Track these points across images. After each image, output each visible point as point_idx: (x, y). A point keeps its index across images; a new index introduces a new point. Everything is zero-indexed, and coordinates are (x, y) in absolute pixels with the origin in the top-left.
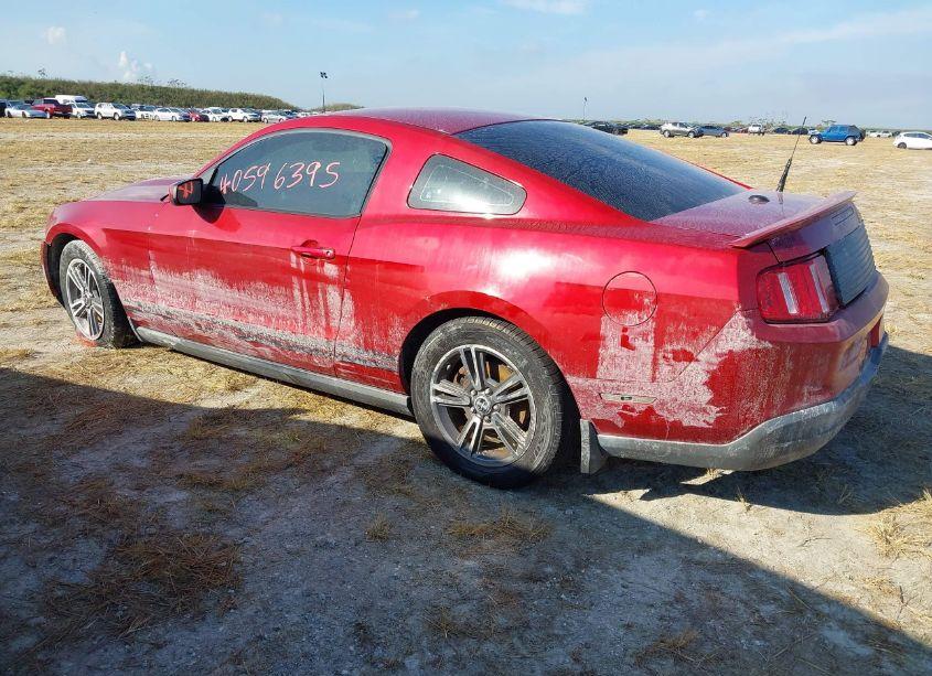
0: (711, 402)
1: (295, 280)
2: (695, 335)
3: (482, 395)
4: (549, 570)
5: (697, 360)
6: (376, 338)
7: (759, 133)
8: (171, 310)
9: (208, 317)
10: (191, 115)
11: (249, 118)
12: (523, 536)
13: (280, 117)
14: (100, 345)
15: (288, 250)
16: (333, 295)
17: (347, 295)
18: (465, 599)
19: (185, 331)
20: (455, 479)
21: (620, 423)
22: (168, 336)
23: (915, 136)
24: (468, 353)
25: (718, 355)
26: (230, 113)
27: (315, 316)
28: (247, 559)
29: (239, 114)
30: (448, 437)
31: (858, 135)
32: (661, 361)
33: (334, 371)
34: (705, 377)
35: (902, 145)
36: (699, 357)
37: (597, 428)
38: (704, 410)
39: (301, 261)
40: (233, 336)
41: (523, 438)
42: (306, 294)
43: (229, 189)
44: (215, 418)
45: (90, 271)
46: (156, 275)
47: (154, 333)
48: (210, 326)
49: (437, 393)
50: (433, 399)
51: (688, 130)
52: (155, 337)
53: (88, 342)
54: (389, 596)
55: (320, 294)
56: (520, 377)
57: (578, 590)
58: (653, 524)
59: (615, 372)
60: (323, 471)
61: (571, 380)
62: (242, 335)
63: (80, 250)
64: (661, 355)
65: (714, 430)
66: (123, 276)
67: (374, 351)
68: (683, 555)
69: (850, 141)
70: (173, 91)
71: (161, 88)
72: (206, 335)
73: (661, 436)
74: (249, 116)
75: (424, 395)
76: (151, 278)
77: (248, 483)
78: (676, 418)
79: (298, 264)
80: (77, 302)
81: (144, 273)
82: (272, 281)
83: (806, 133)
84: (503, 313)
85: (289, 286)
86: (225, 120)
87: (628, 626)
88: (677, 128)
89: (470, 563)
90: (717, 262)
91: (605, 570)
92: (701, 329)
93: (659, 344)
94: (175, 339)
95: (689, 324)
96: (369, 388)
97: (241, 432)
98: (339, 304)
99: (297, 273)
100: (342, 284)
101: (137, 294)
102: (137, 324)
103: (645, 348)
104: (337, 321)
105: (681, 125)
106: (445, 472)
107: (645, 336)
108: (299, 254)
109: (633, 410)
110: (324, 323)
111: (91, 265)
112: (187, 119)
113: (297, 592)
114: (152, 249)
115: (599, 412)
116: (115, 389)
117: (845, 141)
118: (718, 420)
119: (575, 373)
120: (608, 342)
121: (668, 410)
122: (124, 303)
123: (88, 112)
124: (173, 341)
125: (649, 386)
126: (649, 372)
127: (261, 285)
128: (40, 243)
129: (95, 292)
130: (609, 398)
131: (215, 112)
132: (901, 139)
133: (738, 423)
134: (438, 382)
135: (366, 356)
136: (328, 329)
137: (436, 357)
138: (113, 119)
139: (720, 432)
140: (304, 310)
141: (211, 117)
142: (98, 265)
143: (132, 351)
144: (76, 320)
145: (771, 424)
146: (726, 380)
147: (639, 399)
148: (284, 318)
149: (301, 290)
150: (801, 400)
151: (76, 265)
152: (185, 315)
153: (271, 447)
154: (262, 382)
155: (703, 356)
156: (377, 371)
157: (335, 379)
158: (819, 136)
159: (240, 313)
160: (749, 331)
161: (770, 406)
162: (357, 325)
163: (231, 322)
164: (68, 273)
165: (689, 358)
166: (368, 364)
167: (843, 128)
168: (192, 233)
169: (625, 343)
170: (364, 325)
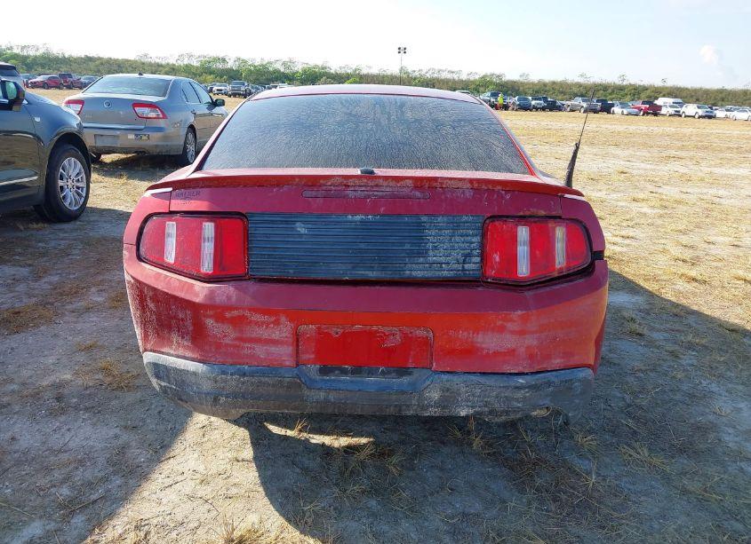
123: (676, 111)
138: (694, 117)
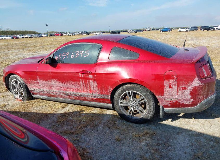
0: (191, 98)
1: (81, 80)
2: (187, 83)
3: (133, 102)
4: (161, 142)
5: (187, 89)
6: (104, 91)
7: (149, 31)
8: (44, 90)
9: (56, 91)
10: (14, 37)
11: (29, 37)
12: (151, 135)
13: (37, 36)
14: (23, 100)
15: (78, 73)
16: (92, 82)
17: (95, 82)
18: (146, 153)
19: (48, 95)
20: (128, 123)
21: (170, 105)
22: (43, 96)
23: (182, 29)
24: (129, 93)
25: (192, 87)
26: (24, 36)
27: (86, 88)
28: (90, 151)
29: (26, 36)
30: (124, 113)
31: (170, 30)
32: (179, 90)
33: (92, 100)
34: (189, 93)
35: (180, 31)
36: (188, 88)
37: (164, 107)
38: (189, 100)
39: (82, 75)
40: (63, 95)
41: (145, 111)
42: (84, 83)
43: (58, 59)
44: (62, 116)
45: (19, 82)
46: (39, 82)
47: (39, 96)
48: (56, 93)
49: (121, 103)
50: (120, 104)
51: (134, 31)
52: (39, 97)
53: (19, 100)
54: (129, 155)
55: (88, 83)
56: (143, 97)
57: (170, 146)
58: (177, 127)
59: (168, 94)
60: (96, 125)
61: (157, 97)
62: (65, 94)
63: (16, 77)
64: (179, 89)
65: (192, 104)
66: (29, 83)
67: (103, 95)
68: (187, 133)
69: (169, 31)
70: (7, 31)
71: (4, 31)
72: (55, 95)
73: (179, 107)
74: (29, 36)
75: (118, 104)
76: (38, 83)
77: (80, 131)
78: (183, 102)
79: (81, 76)
80: (15, 90)
81: (36, 81)
82: (74, 80)
83: (159, 30)
84: (139, 83)
85: (79, 81)
86: (23, 38)
87: (185, 153)
88: (131, 31)
89: (143, 143)
90: (190, 67)
91: (173, 140)
92: (188, 82)
93: (178, 86)
94: (45, 97)
95: (185, 81)
96: (101, 103)
97: (71, 118)
98: (93, 85)
99: (81, 78)
100: (94, 80)
101: (34, 87)
102: (33, 94)
103: (175, 88)
104: (93, 88)
105: (132, 30)
106: (124, 122)
107: (175, 85)
108: (81, 73)
109: (173, 102)
110: (89, 89)
111: (19, 81)
112: (13, 38)
113: (107, 158)
114: (38, 75)
115: (165, 103)
116: (33, 112)
117: (168, 31)
118: (192, 102)
119: (158, 95)
120: (166, 87)
121: (181, 101)
122: (30, 89)
124: (44, 97)
125: (176, 96)
126: (176, 93)
127: (71, 82)
128: (3, 76)
129: (20, 87)
130: (167, 100)
131: (20, 36)
132: (180, 30)
133: (197, 102)
134: (121, 100)
135: (101, 96)
136: (90, 90)
137: (120, 94)
139: (193, 104)
140: (83, 87)
141: (19, 37)
142: (21, 80)
143: (32, 101)
144: (15, 95)
145: (204, 101)
146: (194, 93)
147: (174, 99)
148: (77, 89)
149: (83, 82)
150: (209, 95)
151: (14, 81)
152: (49, 91)
153: (80, 121)
154: (69, 105)
155: (189, 88)
156: (104, 99)
157: (92, 102)
158: (162, 30)
159: (65, 89)
160: (199, 81)
161: (204, 97)
162: (98, 89)
163: (62, 91)
164: (12, 83)
165: (185, 89)
166: (102, 98)
167: (167, 28)
168: (50, 71)
169: (170, 87)
170: (100, 89)
